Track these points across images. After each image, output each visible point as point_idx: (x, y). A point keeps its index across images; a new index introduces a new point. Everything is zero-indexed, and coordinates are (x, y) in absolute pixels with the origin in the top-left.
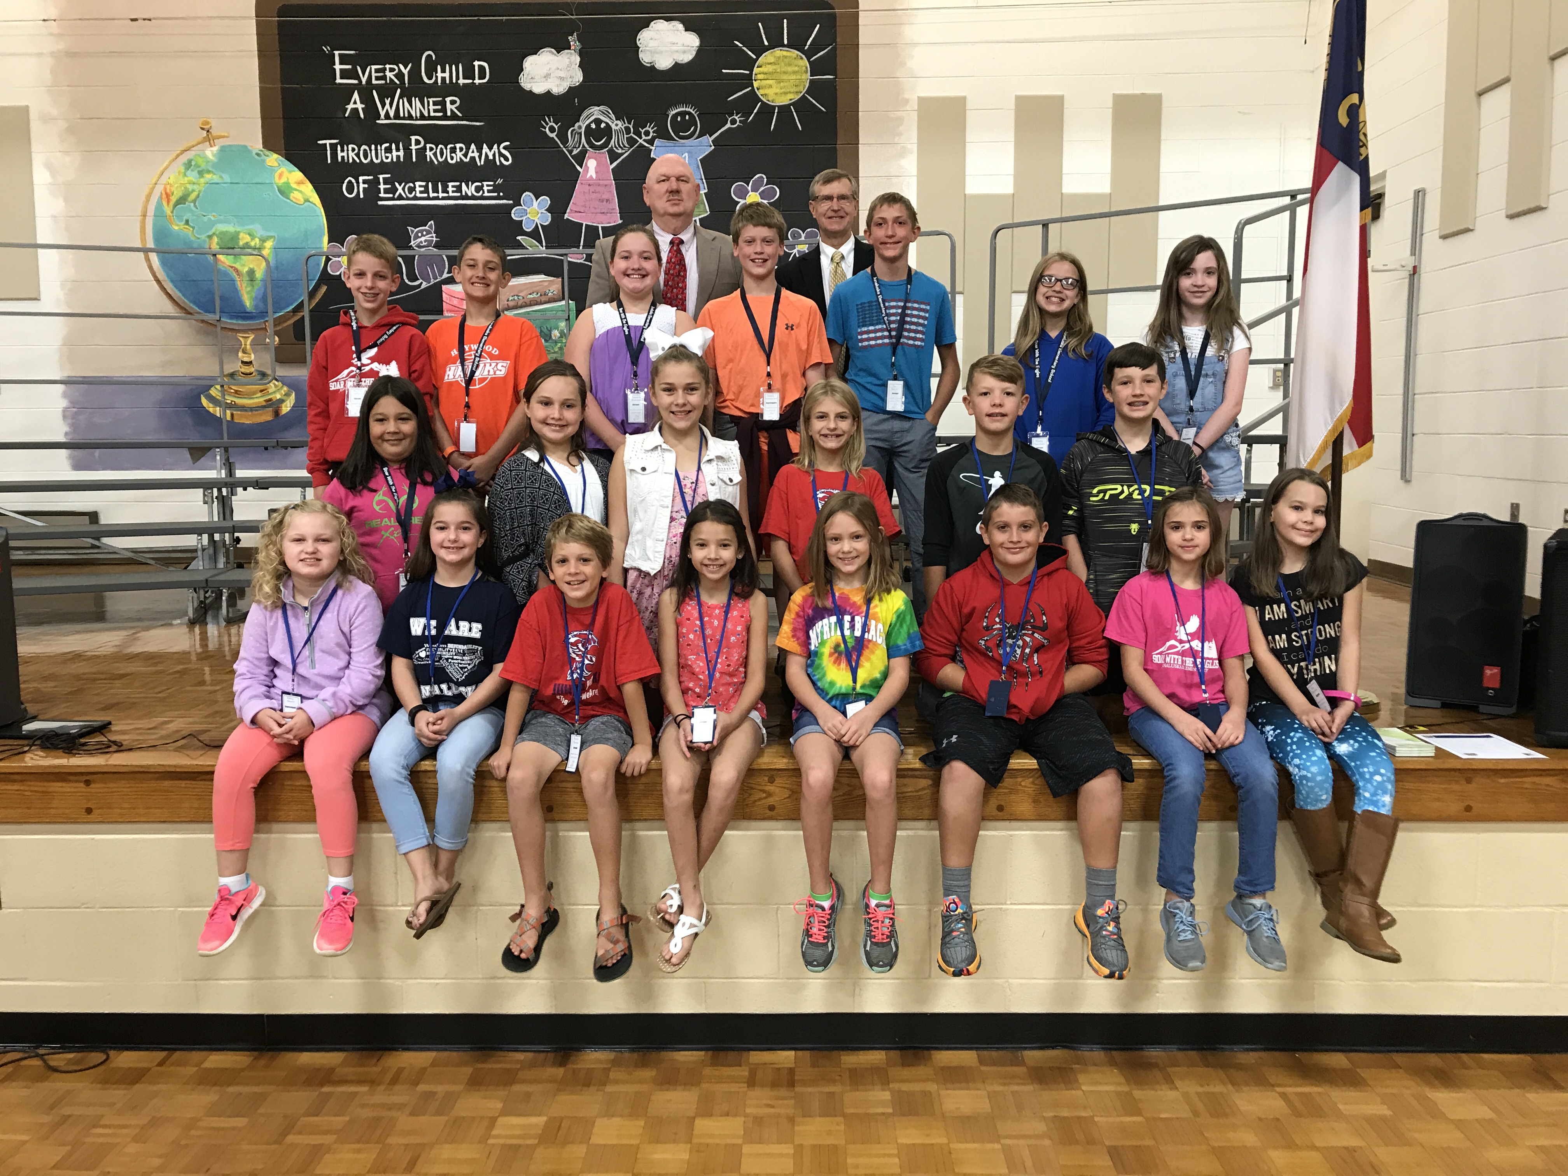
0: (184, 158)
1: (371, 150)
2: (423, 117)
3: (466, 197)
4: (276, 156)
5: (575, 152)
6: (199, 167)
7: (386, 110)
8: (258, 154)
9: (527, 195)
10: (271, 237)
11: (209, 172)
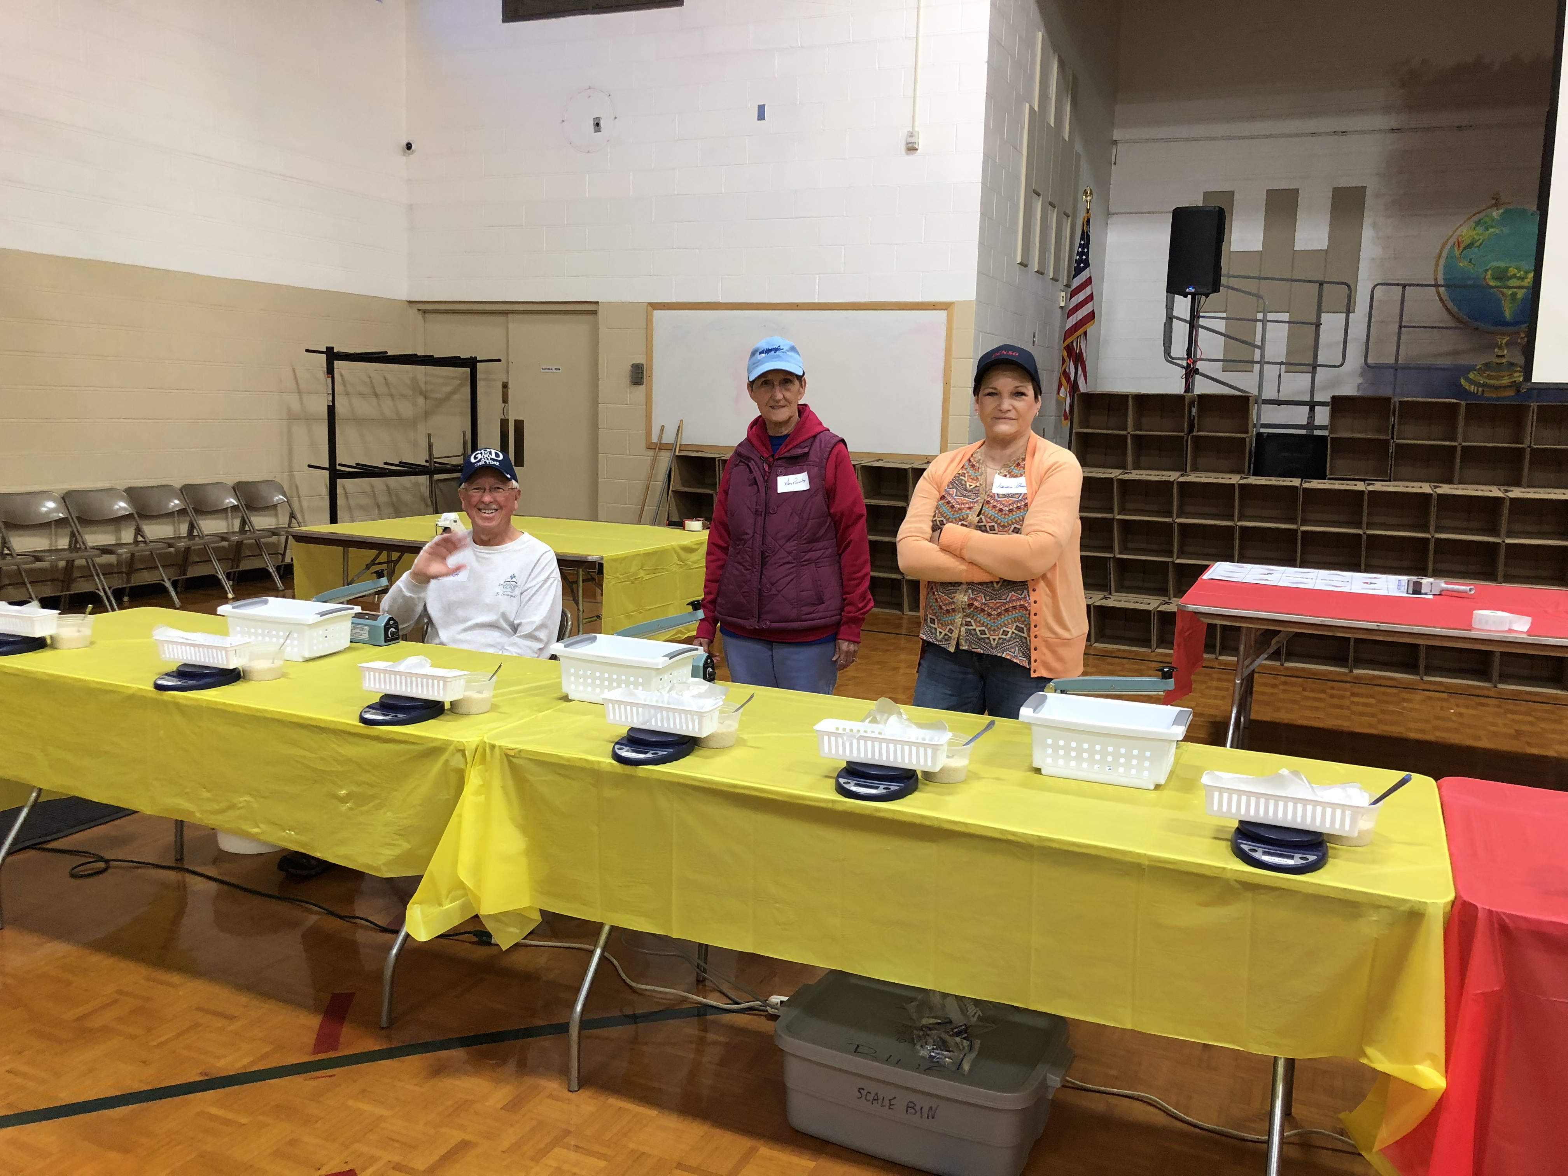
0: (1476, 218)
6: (1486, 223)
8: (1532, 214)
11: (1492, 227)
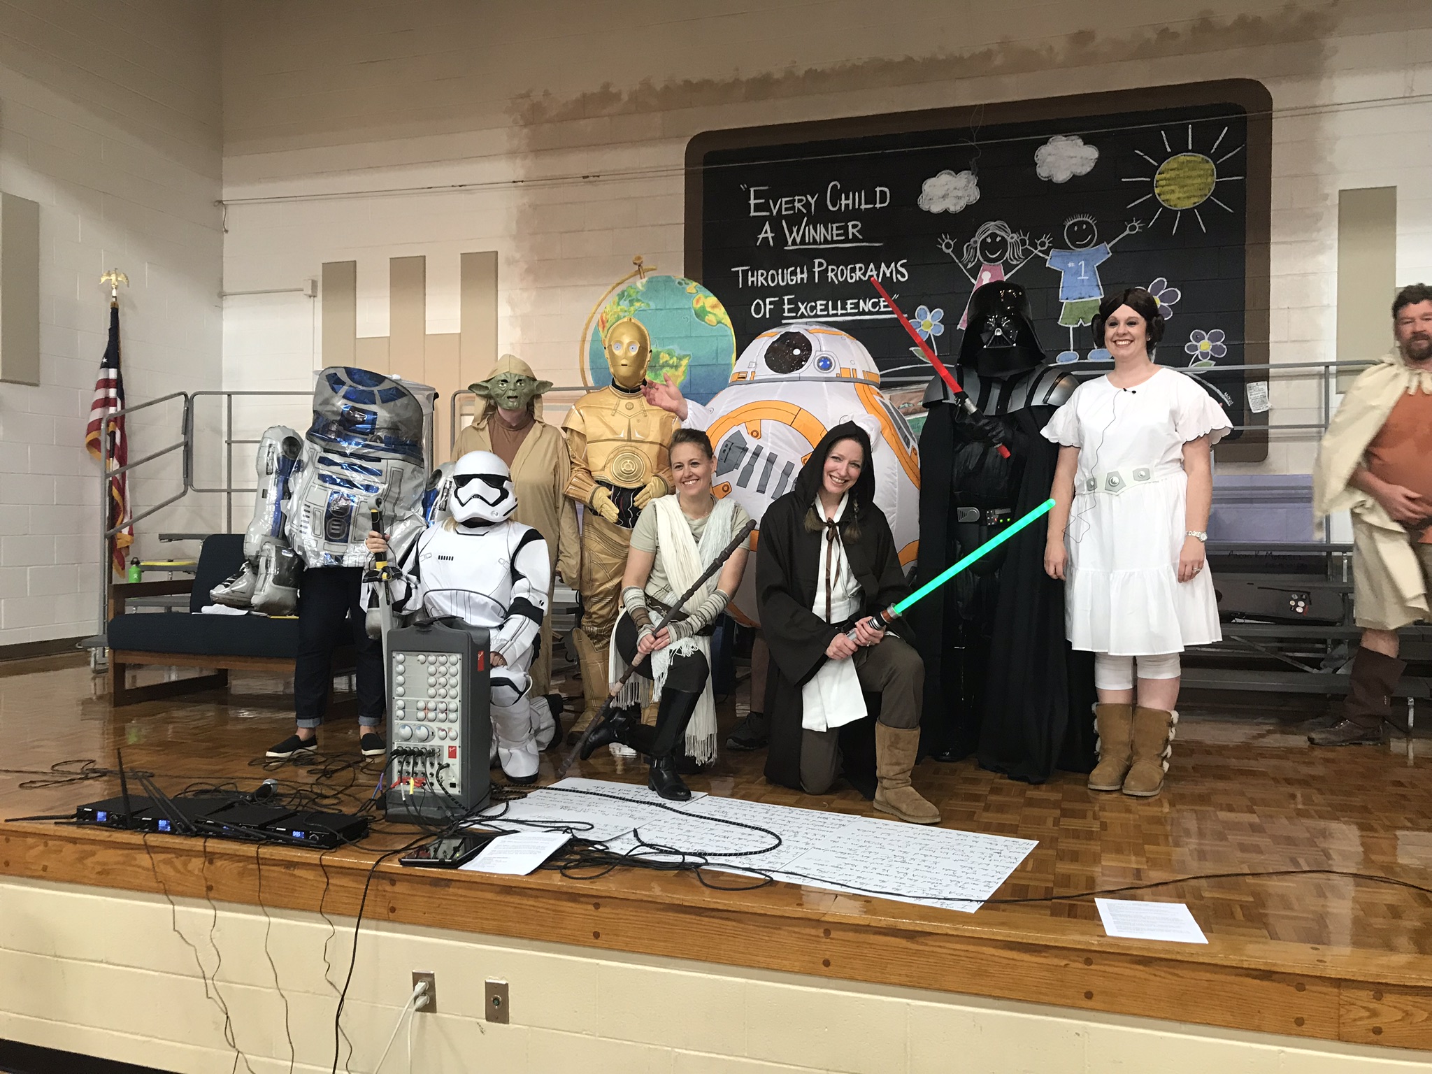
0: (619, 290)
1: (778, 274)
2: (826, 241)
3: (864, 313)
4: (695, 284)
5: (969, 266)
6: (630, 296)
7: (793, 238)
8: (679, 283)
9: (922, 308)
10: (688, 355)
11: (638, 300)
